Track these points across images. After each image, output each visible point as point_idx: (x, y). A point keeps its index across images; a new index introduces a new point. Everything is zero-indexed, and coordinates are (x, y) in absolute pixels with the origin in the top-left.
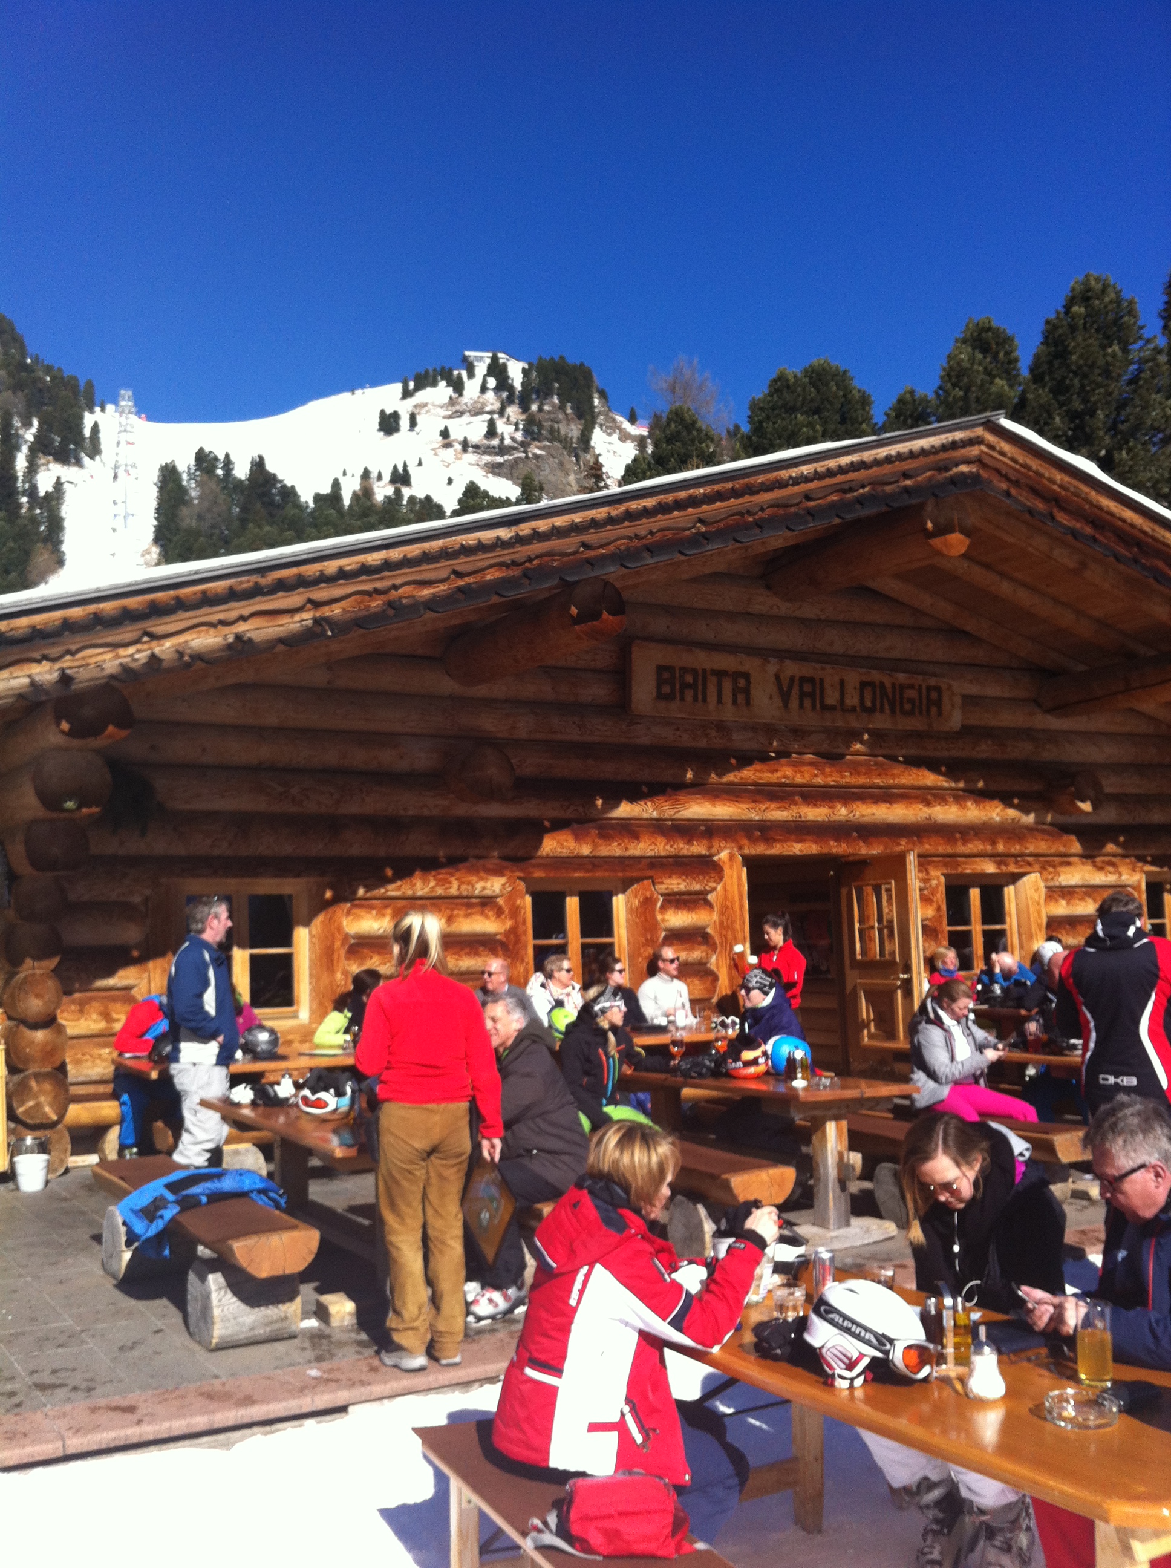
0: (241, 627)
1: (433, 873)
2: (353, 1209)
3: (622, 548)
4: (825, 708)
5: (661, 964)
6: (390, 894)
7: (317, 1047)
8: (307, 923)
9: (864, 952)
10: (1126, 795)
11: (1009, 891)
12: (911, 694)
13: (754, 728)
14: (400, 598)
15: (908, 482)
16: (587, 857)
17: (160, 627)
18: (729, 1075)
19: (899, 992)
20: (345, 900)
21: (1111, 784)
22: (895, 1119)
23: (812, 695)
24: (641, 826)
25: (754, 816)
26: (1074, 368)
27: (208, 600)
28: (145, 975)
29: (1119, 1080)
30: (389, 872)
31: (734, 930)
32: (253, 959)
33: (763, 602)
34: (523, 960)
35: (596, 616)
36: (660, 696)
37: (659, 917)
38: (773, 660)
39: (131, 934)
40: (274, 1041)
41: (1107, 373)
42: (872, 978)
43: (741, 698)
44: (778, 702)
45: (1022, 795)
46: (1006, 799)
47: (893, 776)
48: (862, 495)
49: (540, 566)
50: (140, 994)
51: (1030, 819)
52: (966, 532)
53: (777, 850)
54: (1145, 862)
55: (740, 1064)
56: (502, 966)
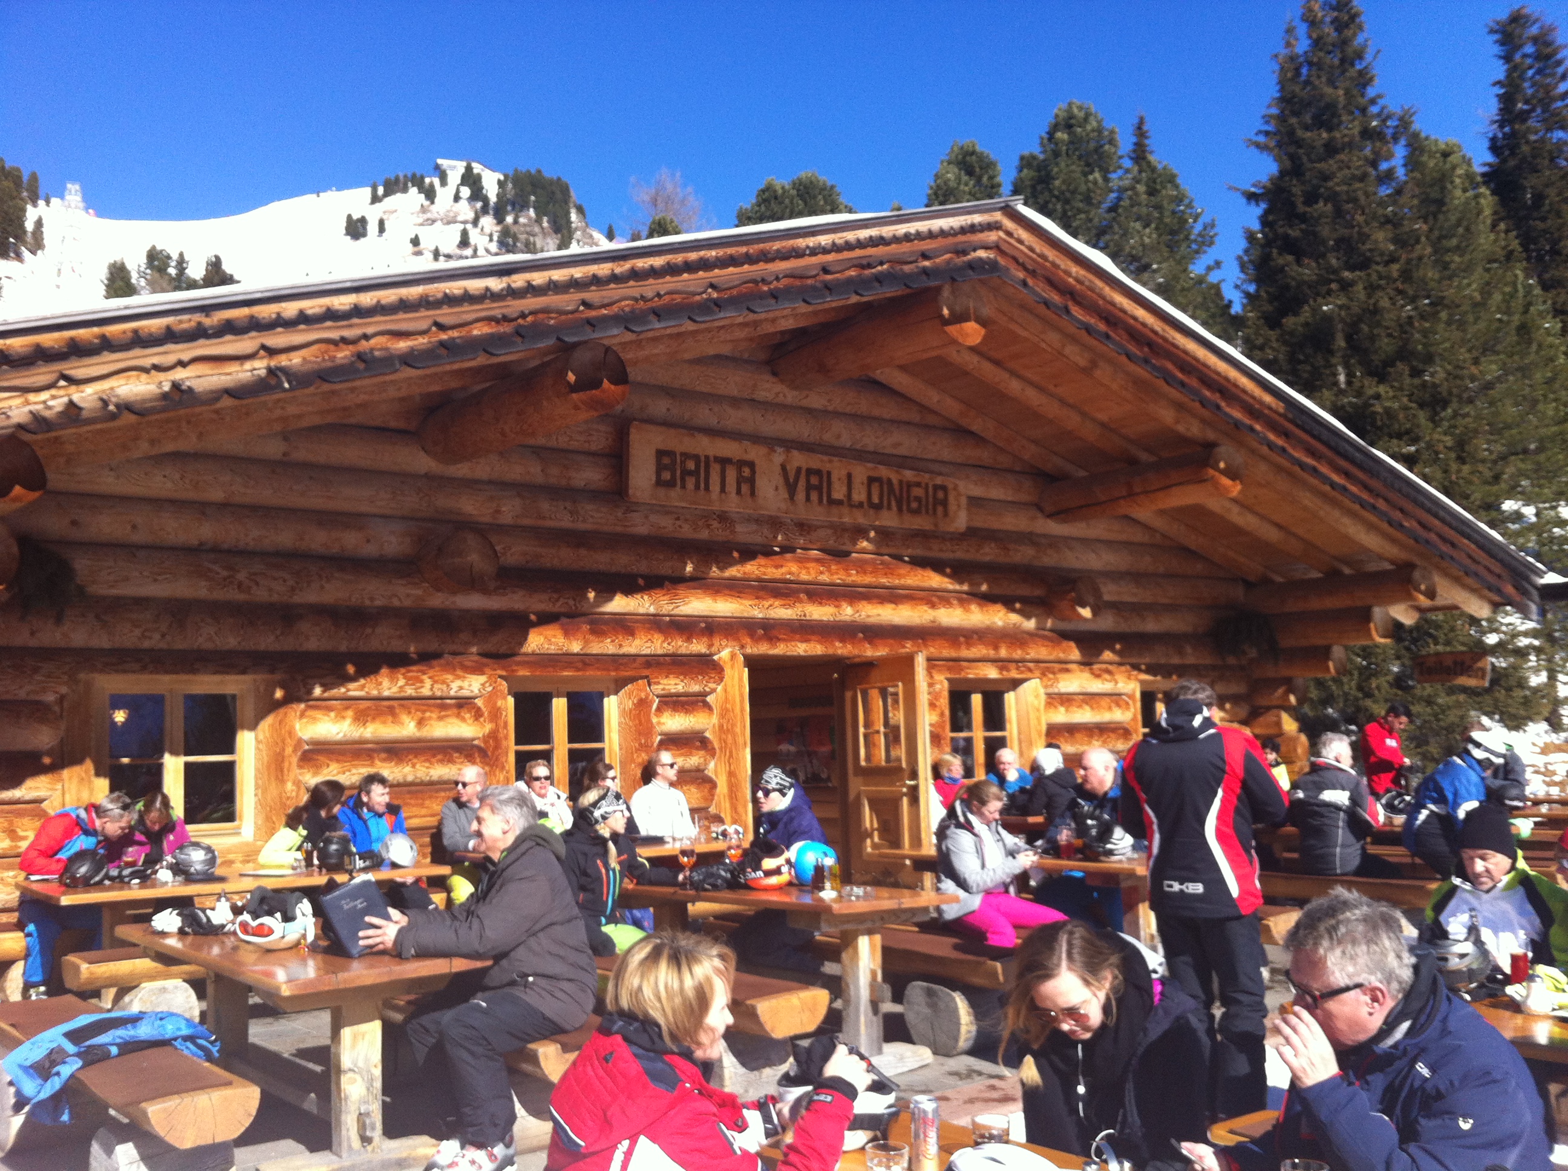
0: (179, 374)
1: (403, 670)
2: (303, 1053)
3: (627, 309)
4: (832, 502)
5: (659, 770)
6: (352, 693)
7: (263, 867)
8: (253, 727)
9: (868, 758)
10: (1121, 603)
11: (1010, 698)
12: (918, 492)
13: (758, 521)
14: (372, 350)
15: (927, 263)
16: (577, 654)
17: (80, 369)
18: (747, 887)
19: (905, 800)
20: (299, 700)
21: (1110, 592)
22: (921, 932)
23: (819, 488)
24: (637, 621)
25: (758, 613)
26: (1056, 193)
27: (139, 341)
28: (59, 786)
29: (1184, 887)
30: (351, 669)
31: (734, 735)
32: (188, 766)
33: (769, 389)
34: (503, 768)
35: (596, 384)
36: (659, 483)
37: (655, 720)
38: (779, 450)
39: (43, 738)
40: (212, 861)
41: (1088, 199)
42: (876, 785)
43: (745, 488)
44: (784, 494)
45: (1024, 600)
46: (1008, 603)
47: (900, 576)
48: (881, 273)
49: (534, 325)
50: (52, 808)
51: (1031, 624)
52: (983, 322)
53: (780, 649)
54: (1140, 670)
55: (760, 874)
56: (478, 774)
